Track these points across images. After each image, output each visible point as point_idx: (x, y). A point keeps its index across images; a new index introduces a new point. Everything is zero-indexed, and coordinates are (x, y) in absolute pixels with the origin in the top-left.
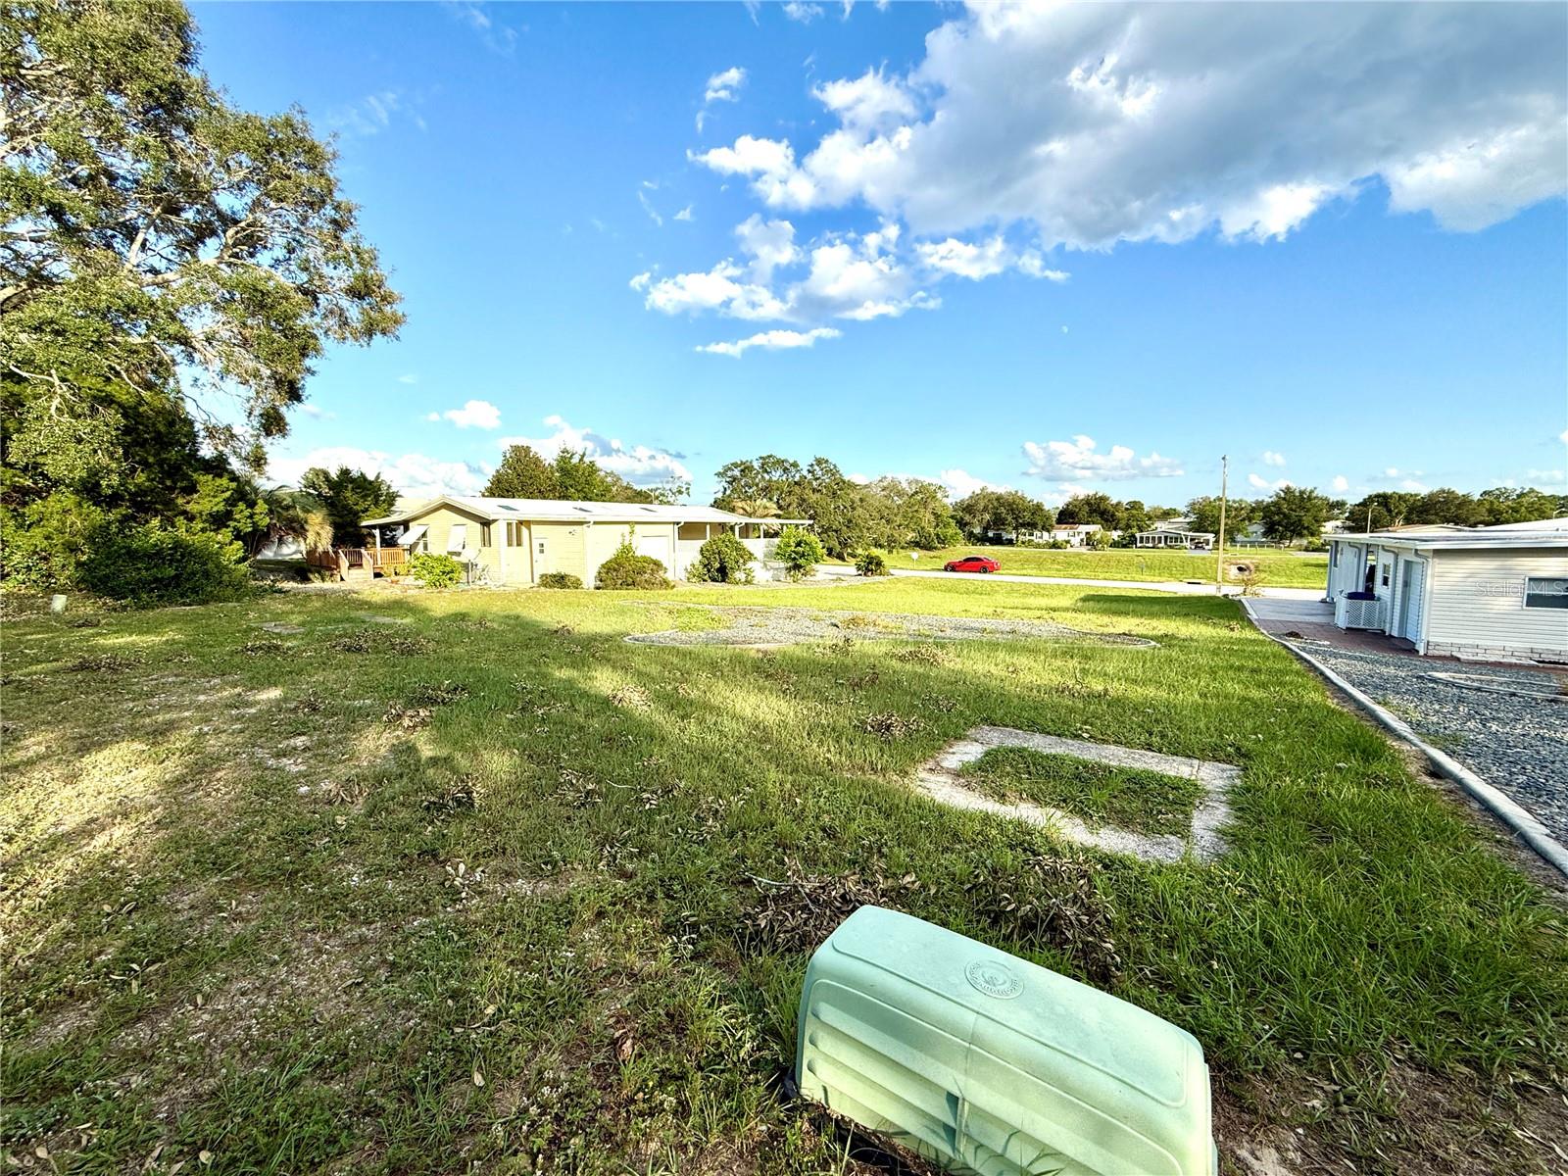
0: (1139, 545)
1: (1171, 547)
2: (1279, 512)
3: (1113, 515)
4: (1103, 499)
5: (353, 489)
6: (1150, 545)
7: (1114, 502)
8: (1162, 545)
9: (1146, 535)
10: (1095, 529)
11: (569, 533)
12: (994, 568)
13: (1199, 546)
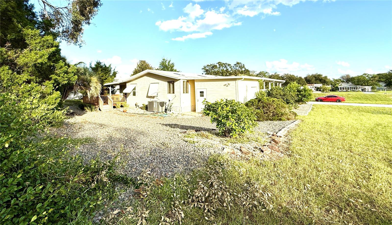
0: (340, 90)
1: (354, 91)
3: (325, 81)
4: (319, 75)
5: (101, 71)
6: (345, 90)
7: (323, 76)
8: (349, 90)
9: (342, 86)
10: (319, 85)
11: (224, 85)
12: (344, 100)
13: (363, 90)
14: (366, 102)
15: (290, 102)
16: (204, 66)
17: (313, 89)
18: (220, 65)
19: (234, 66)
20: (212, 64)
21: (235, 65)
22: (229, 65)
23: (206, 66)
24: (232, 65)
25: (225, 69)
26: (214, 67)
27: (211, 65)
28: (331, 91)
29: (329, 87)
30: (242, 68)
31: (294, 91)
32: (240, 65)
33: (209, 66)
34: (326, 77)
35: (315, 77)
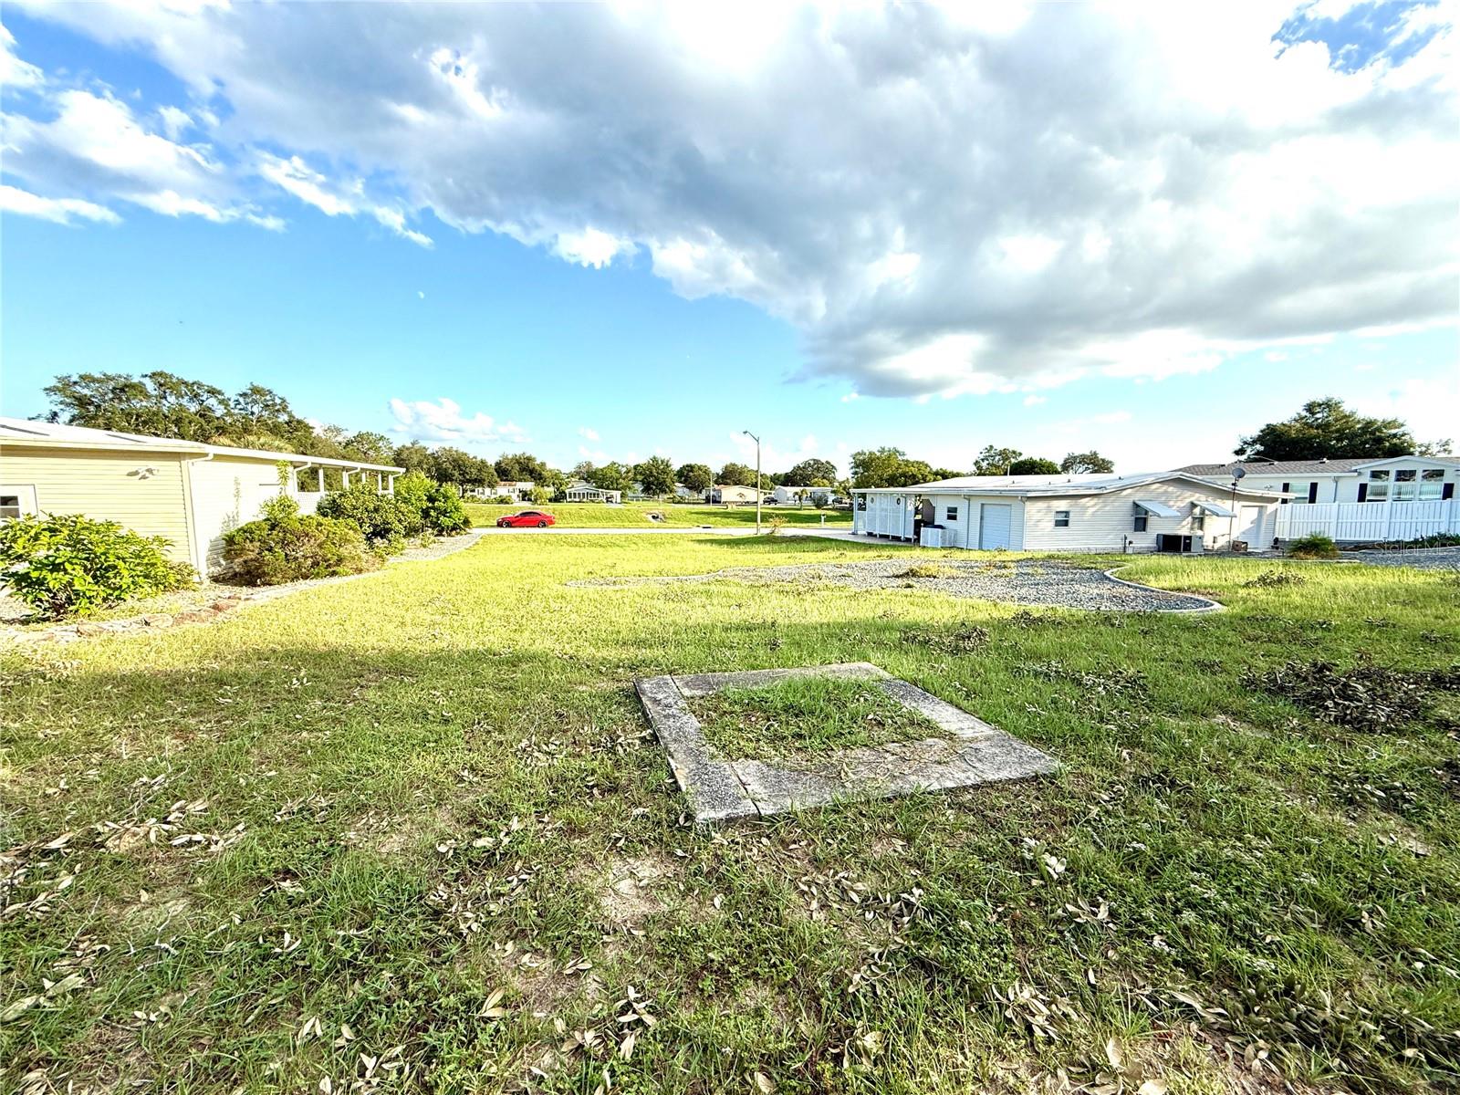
0: (568, 500)
1: (593, 501)
2: (651, 475)
3: (540, 474)
4: (529, 459)
6: (577, 500)
7: (538, 462)
9: (573, 490)
10: (528, 486)
11: (130, 474)
12: (552, 522)
13: (608, 500)
14: (589, 524)
15: (392, 529)
16: (60, 379)
17: (514, 496)
18: (161, 385)
19: (241, 400)
20: (110, 373)
21: (244, 395)
22: (213, 392)
23: (75, 378)
24: (231, 393)
25: (194, 408)
26: (125, 389)
27: (109, 378)
28: (550, 500)
29: (550, 491)
30: (278, 411)
31: (419, 499)
32: (268, 398)
33: (94, 380)
34: (543, 464)
35: (519, 463)
